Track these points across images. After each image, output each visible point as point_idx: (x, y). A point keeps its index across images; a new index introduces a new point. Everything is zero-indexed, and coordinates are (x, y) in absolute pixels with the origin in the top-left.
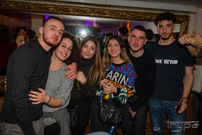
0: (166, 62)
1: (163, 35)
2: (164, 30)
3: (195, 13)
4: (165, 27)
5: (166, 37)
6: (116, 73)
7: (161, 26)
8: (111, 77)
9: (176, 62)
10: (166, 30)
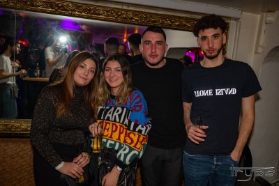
0: (219, 92)
1: (209, 51)
2: (208, 44)
3: (237, 19)
4: (210, 38)
5: (213, 54)
6: (118, 108)
7: (204, 38)
8: (110, 116)
9: (233, 91)
10: (213, 44)
